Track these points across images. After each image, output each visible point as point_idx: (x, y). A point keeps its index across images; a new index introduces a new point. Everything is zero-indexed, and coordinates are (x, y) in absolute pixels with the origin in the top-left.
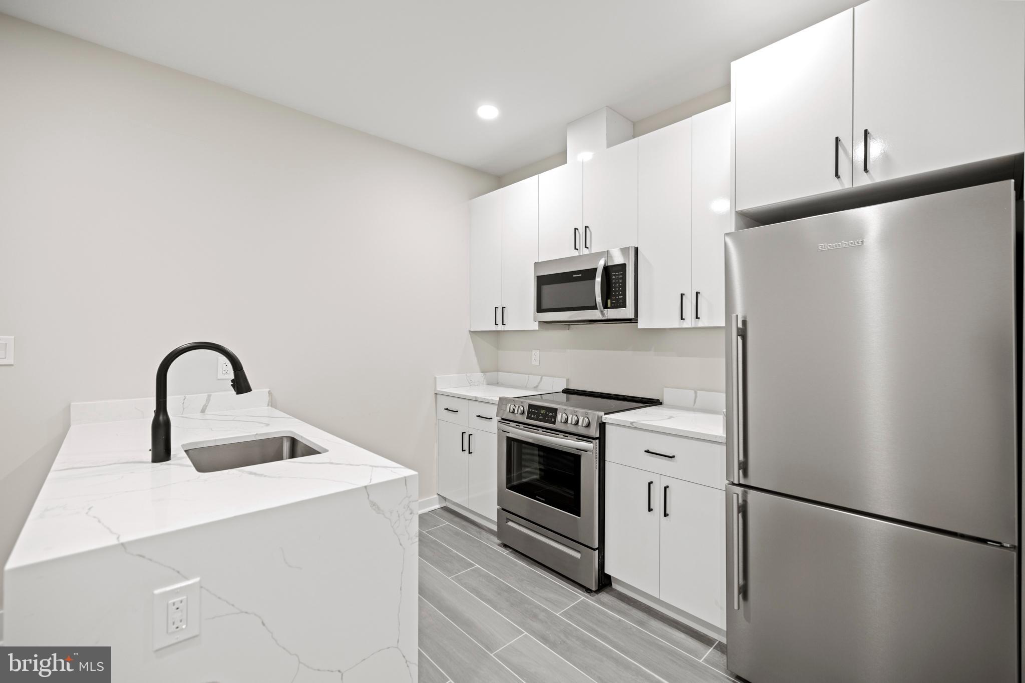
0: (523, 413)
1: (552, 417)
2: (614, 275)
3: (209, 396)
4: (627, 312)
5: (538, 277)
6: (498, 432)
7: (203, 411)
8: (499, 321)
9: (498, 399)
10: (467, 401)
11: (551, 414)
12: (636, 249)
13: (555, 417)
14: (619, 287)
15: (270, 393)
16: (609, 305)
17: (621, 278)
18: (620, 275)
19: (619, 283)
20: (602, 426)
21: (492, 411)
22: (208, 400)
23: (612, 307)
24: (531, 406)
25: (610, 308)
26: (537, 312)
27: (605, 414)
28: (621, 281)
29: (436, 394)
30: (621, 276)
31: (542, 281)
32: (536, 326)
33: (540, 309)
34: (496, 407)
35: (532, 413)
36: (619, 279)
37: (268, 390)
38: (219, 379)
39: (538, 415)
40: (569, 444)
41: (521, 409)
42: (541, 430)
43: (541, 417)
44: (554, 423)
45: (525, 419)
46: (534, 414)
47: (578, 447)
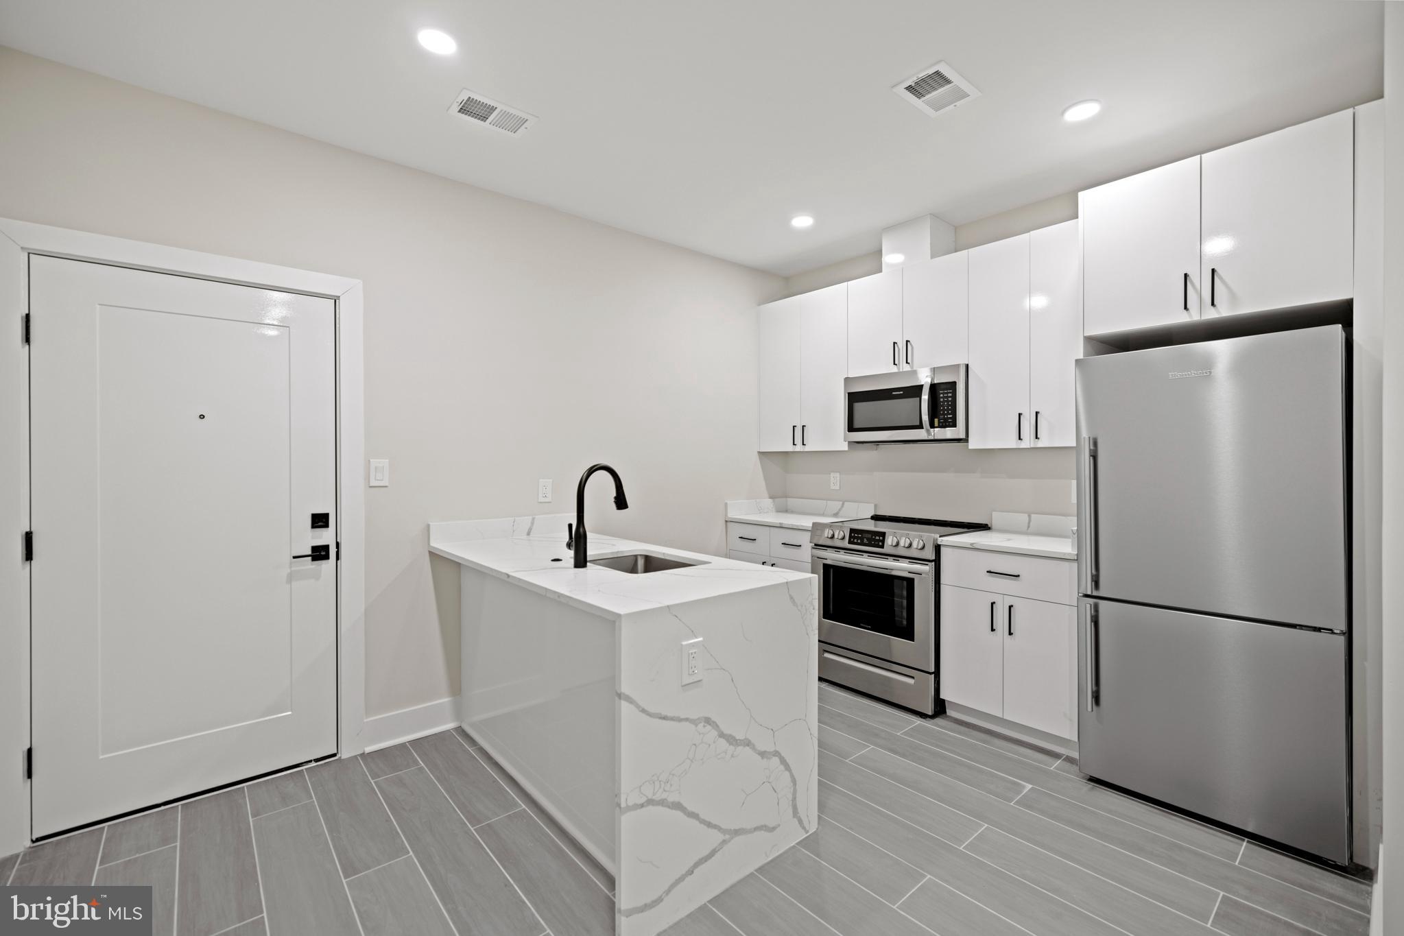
0: (843, 538)
1: (879, 541)
2: (942, 393)
3: (533, 519)
4: (958, 431)
5: (849, 394)
6: (812, 560)
7: (528, 534)
8: (798, 441)
9: (811, 525)
10: (768, 528)
11: (877, 538)
12: (967, 366)
13: (883, 541)
14: (948, 405)
16: (936, 424)
17: (950, 397)
18: (950, 393)
19: (948, 401)
20: (937, 549)
21: (804, 538)
22: (532, 523)
23: (939, 427)
24: (852, 531)
25: (937, 427)
26: (849, 432)
27: (940, 536)
28: (950, 399)
29: (727, 521)
30: (950, 395)
31: (854, 398)
32: (846, 447)
33: (851, 429)
34: (809, 534)
35: (854, 538)
36: (948, 397)
38: (541, 503)
39: (862, 539)
40: (901, 568)
41: (842, 533)
42: (865, 555)
43: (865, 541)
44: (882, 547)
45: (846, 544)
46: (858, 538)
47: (911, 571)
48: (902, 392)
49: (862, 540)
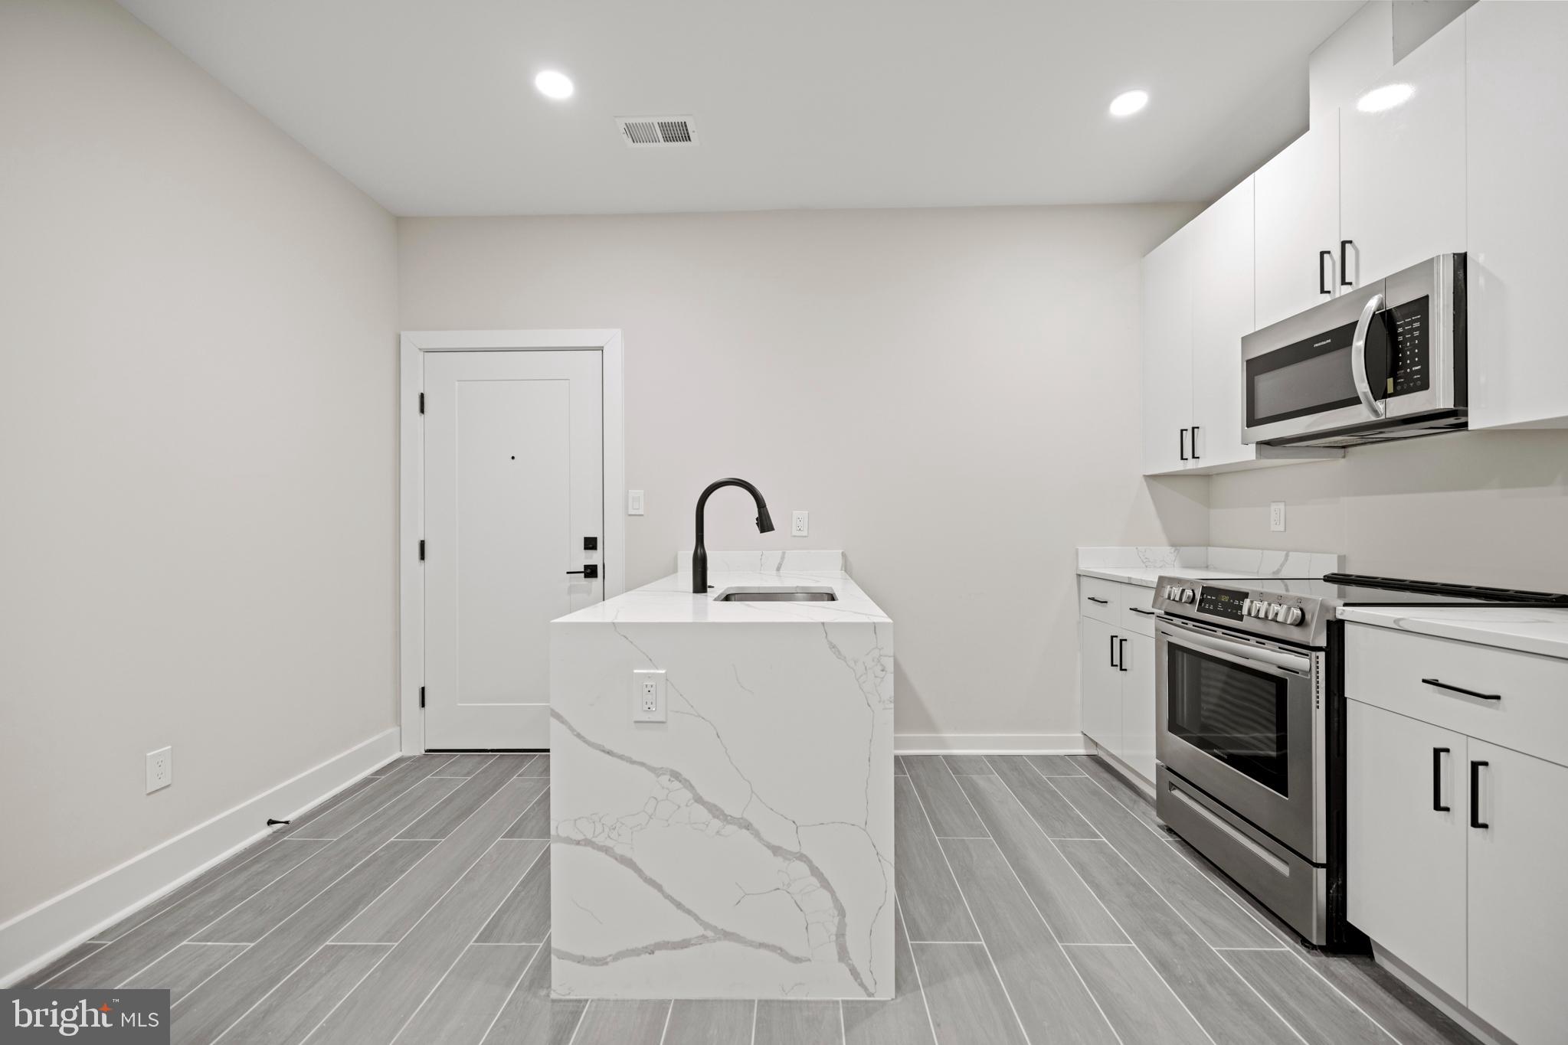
0: (1192, 601)
1: (1238, 607)
2: (1401, 326)
3: (784, 553)
4: (1440, 395)
5: (1249, 362)
6: (1156, 634)
7: (778, 569)
8: (1188, 453)
9: (1156, 580)
10: (1119, 585)
11: (1236, 602)
12: (1461, 261)
13: (1243, 608)
14: (1414, 346)
15: (844, 555)
16: (1390, 390)
17: (1416, 329)
18: (1417, 321)
19: (1413, 338)
20: (1336, 629)
21: (1146, 601)
22: (783, 558)
23: (1395, 394)
24: (1206, 590)
25: (1391, 395)
26: (1248, 427)
27: (1346, 605)
28: (1416, 333)
29: (1080, 575)
30: (1416, 325)
31: (1255, 368)
32: (1250, 453)
33: (1252, 420)
34: (1152, 593)
35: (1207, 601)
36: (1413, 330)
37: (841, 551)
38: (795, 536)
39: (1215, 603)
40: (1268, 658)
41: (1189, 593)
42: (1220, 631)
43: (1220, 608)
44: (1240, 618)
45: (1193, 611)
46: (1210, 602)
47: (1281, 664)
48: (1329, 341)
49: (1216, 607)
